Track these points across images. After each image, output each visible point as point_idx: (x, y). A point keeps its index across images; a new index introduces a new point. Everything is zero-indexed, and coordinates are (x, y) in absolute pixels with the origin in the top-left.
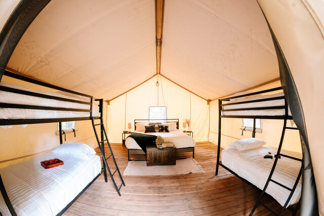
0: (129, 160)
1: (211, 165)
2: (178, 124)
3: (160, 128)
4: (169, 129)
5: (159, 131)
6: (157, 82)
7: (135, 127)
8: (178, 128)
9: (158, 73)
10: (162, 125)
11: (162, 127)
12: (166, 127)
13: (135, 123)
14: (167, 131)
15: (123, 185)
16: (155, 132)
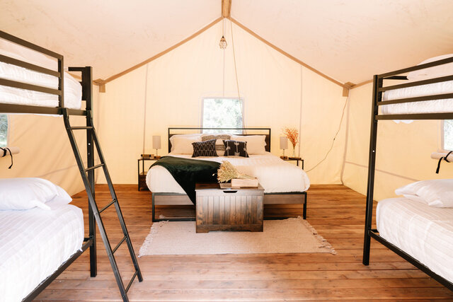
0: (154, 220)
1: (350, 238)
2: (268, 139)
3: (228, 148)
4: (248, 150)
5: (226, 155)
6: (223, 39)
7: (170, 146)
8: (268, 149)
9: (226, 14)
10: (231, 140)
11: (231, 144)
12: (242, 145)
13: (170, 136)
14: (244, 154)
15: (136, 279)
16: (216, 155)
